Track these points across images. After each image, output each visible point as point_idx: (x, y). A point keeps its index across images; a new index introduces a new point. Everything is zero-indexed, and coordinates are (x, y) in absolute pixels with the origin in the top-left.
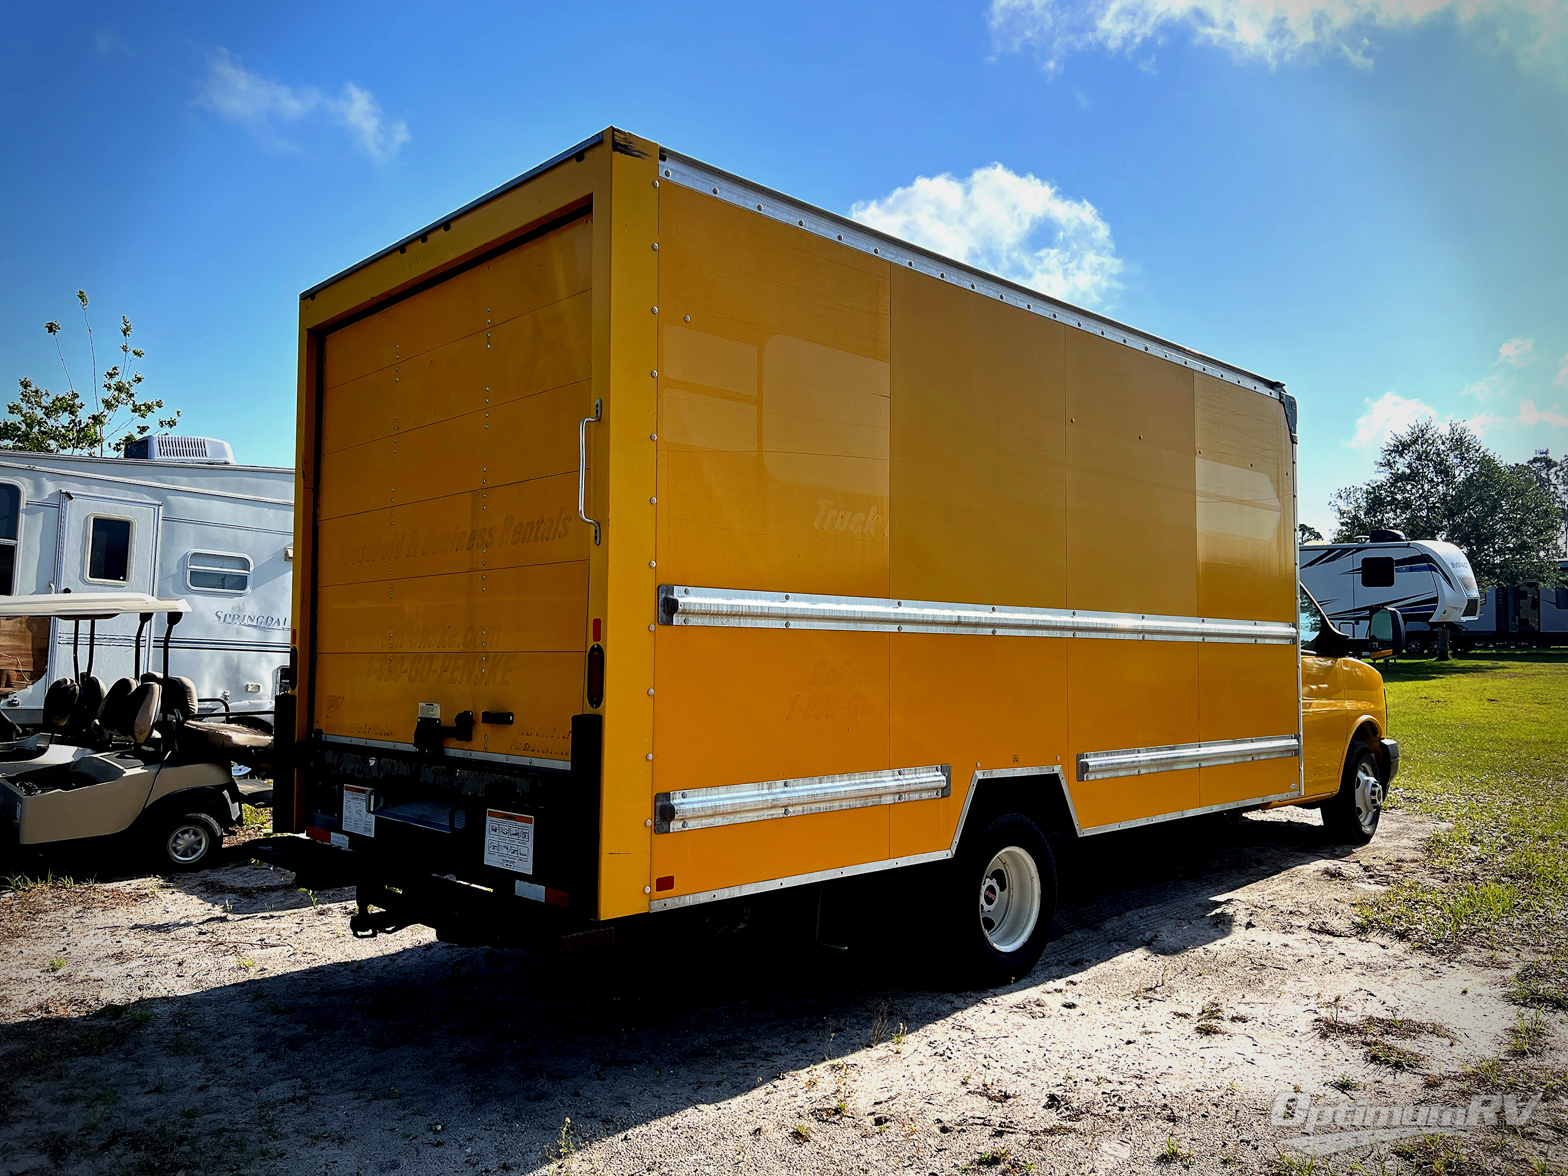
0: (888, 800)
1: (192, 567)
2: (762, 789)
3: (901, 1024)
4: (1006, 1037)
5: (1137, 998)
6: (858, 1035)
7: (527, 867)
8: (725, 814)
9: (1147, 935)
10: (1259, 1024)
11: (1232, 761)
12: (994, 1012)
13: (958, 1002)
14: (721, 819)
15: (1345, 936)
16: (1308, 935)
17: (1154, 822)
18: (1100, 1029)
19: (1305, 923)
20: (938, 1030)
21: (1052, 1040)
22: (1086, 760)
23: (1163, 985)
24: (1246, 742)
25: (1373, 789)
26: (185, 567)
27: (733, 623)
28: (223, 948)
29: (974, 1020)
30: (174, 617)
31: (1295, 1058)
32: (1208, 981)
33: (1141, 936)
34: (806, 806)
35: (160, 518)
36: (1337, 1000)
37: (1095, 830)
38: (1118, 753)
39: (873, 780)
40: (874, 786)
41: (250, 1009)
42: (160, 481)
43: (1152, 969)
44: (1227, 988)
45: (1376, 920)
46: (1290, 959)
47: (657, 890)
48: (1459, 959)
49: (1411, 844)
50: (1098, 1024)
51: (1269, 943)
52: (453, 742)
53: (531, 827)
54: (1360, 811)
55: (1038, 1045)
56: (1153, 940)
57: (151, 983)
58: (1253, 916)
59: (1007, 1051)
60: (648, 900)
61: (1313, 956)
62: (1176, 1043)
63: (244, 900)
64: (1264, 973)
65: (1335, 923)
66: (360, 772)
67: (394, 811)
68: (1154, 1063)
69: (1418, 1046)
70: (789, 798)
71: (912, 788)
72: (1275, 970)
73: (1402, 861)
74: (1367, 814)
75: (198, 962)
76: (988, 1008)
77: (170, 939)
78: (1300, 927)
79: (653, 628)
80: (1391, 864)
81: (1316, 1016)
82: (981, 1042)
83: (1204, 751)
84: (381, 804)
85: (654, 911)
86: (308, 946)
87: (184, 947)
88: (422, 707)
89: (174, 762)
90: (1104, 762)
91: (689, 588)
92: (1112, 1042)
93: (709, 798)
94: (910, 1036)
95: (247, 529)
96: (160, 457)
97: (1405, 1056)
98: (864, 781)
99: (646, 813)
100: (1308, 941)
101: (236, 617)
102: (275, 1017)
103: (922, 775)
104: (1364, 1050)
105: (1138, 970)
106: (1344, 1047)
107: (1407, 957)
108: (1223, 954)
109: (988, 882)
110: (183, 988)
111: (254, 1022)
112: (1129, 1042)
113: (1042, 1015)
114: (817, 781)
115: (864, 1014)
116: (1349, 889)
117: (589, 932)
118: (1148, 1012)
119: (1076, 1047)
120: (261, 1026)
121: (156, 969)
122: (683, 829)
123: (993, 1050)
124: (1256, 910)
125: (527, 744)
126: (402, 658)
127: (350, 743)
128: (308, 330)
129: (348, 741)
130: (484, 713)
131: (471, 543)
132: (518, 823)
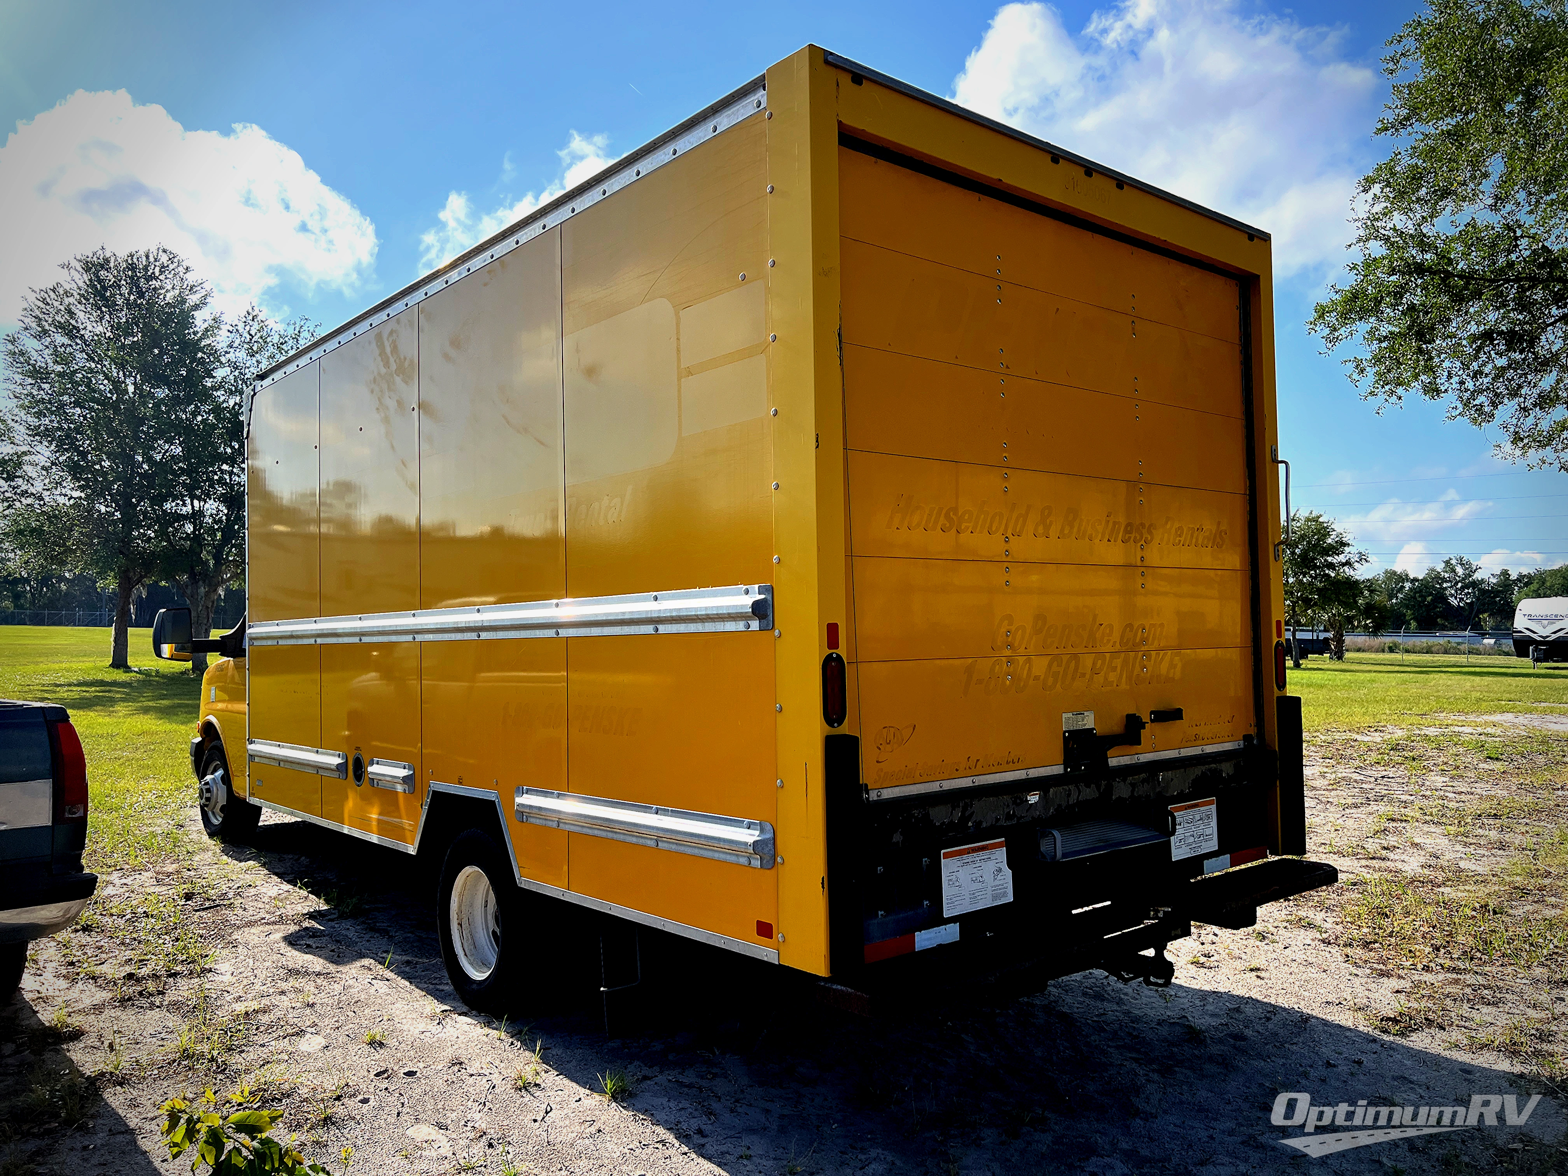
7: (1212, 845)
52: (1117, 750)
53: (1213, 808)
88: (1067, 719)
125: (1197, 734)
126: (1029, 661)
127: (938, 789)
128: (840, 123)
129: (934, 787)
130: (1152, 713)
131: (1127, 536)
132: (1202, 809)
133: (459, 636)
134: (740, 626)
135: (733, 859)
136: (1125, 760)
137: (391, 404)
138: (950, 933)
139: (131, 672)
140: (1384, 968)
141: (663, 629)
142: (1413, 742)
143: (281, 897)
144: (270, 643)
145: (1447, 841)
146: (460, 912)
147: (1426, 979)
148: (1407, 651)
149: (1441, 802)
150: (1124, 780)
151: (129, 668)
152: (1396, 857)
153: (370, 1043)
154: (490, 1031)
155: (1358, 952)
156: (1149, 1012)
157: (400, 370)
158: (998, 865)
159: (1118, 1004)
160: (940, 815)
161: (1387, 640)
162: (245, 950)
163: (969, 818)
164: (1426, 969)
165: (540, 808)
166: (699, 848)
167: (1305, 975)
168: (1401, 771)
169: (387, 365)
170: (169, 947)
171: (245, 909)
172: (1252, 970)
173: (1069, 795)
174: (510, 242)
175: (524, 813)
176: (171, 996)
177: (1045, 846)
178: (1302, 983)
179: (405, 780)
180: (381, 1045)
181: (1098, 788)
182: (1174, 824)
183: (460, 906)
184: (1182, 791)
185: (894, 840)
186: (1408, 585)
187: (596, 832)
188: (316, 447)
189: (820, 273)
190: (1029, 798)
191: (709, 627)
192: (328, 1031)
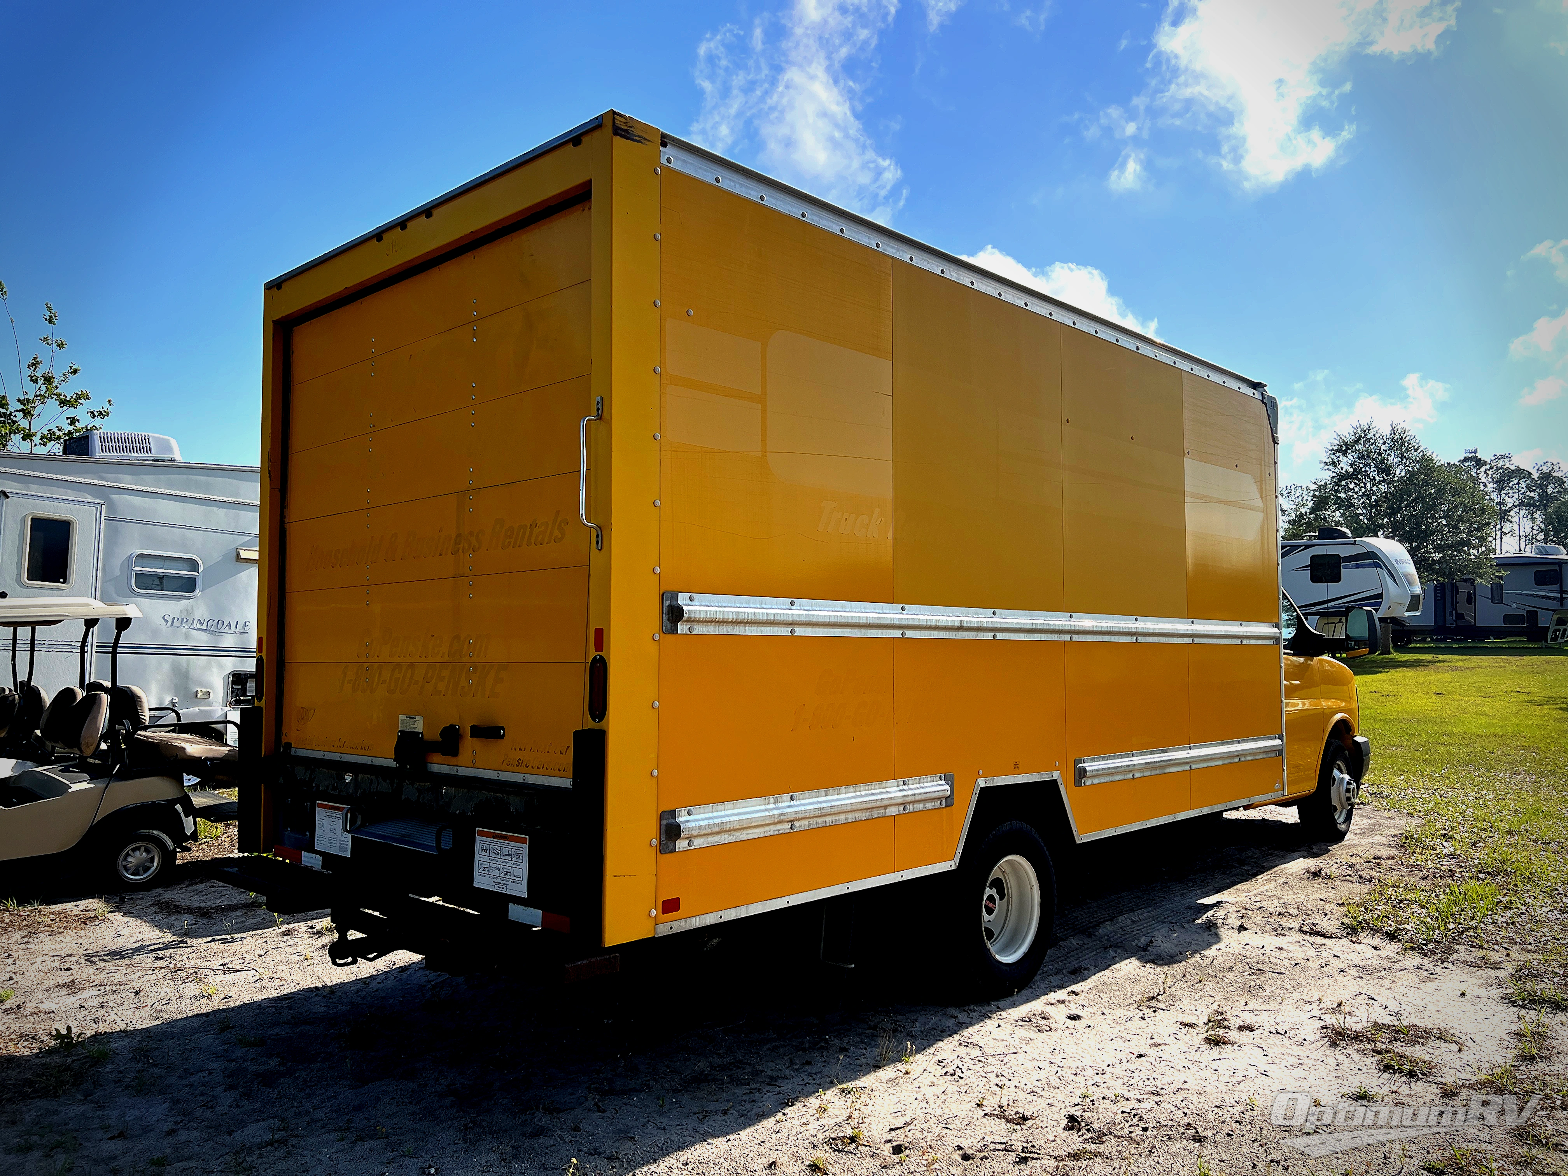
0: (893, 811)
1: (136, 568)
2: (769, 804)
3: (909, 1043)
4: (1016, 1053)
5: (1141, 1008)
6: (864, 1055)
7: (521, 890)
8: (732, 830)
9: (1143, 939)
10: (1267, 1033)
11: (1220, 763)
12: (999, 1026)
13: (962, 1017)
14: (726, 836)
15: (1336, 938)
16: (1300, 937)
17: (1148, 826)
18: (1108, 1041)
19: (1296, 925)
20: (945, 1048)
21: (1062, 1055)
22: (1084, 765)
23: (1164, 993)
24: (1233, 743)
25: (1348, 787)
26: (130, 569)
27: (739, 630)
28: (182, 974)
29: (980, 1035)
30: (123, 623)
31: (1308, 1069)
32: (1210, 986)
33: (1136, 941)
34: (812, 821)
35: (103, 518)
36: (1339, 1005)
37: (1093, 836)
38: (1114, 757)
39: (878, 791)
40: (879, 797)
41: (217, 1042)
42: (103, 479)
43: (1151, 977)
44: (1228, 995)
45: (1365, 920)
46: (1286, 962)
47: (663, 913)
48: (1451, 959)
49: (1383, 840)
50: (1105, 1037)
51: (1263, 947)
52: (437, 757)
53: (526, 847)
54: (1336, 809)
55: (1048, 1061)
56: (1148, 945)
57: (106, 1014)
58: (1245, 919)
59: (1019, 1068)
60: (653, 924)
61: (1308, 960)
62: (1187, 1055)
63: (202, 922)
64: (1264, 979)
65: (1325, 924)
66: (334, 788)
67: (372, 830)
68: (1170, 1078)
69: (1428, 1053)
70: (796, 813)
71: (918, 798)
72: (1273, 975)
73: (1379, 858)
74: (1341, 812)
75: (156, 990)
76: (992, 1022)
77: (123, 965)
78: (1291, 929)
79: (657, 637)
80: (1369, 862)
81: (1322, 1023)
82: (990, 1058)
83: (1194, 753)
84: (359, 822)
85: (660, 935)
86: (274, 970)
87: (140, 974)
88: (403, 720)
89: (122, 776)
90: (1100, 767)
91: (694, 595)
92: (1122, 1056)
93: (715, 814)
94: (918, 1056)
95: (195, 529)
96: (102, 454)
97: (1417, 1063)
98: (870, 792)
99: (651, 831)
100: (1302, 943)
101: (185, 620)
102: (244, 1050)
103: (926, 784)
104: (1376, 1059)
105: (1137, 977)
106: (1356, 1056)
107: (1400, 958)
108: (1220, 959)
109: (988, 892)
110: (142, 1021)
111: (221, 1057)
112: (1140, 1056)
113: (1048, 1029)
114: (823, 793)
115: (867, 1032)
116: (1333, 888)
117: (593, 960)
118: (1153, 1022)
119: (1088, 1061)
120: (230, 1061)
121: (111, 999)
122: (689, 848)
123: (1004, 1068)
124: (1246, 912)
125: (520, 759)
126: (380, 668)
127: (322, 757)
128: (274, 322)
129: (320, 755)
130: (470, 727)
131: (457, 547)
132: (512, 843)
136: (445, 769)
138: (317, 863)
158: (344, 826)
190: (346, 777)
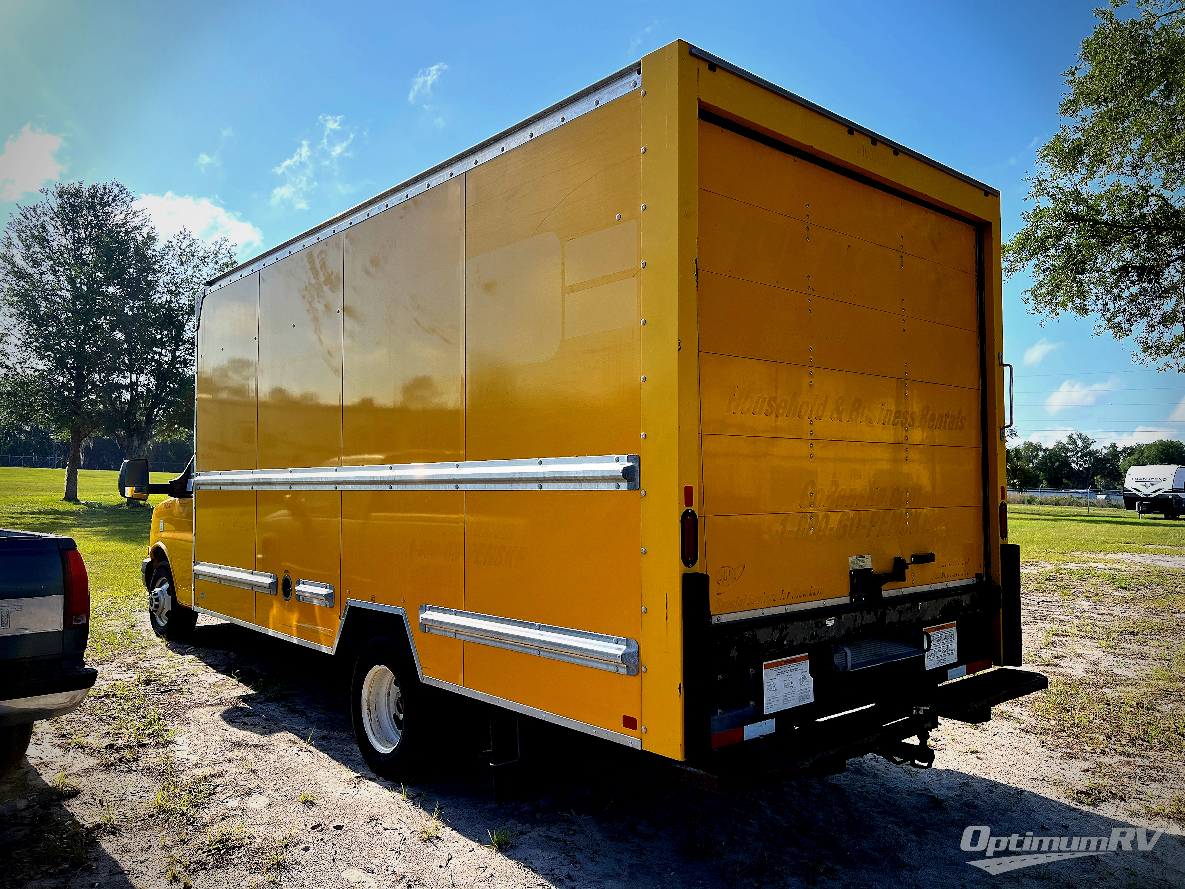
7: (954, 658)
52: (888, 585)
53: (955, 630)
88: (853, 561)
125: (943, 573)
126: (827, 517)
127: (762, 615)
128: (699, 100)
129: (758, 614)
130: (912, 556)
131: (897, 420)
132: (947, 630)
133: (374, 487)
134: (612, 486)
135: (604, 667)
136: (893, 593)
137: (320, 307)
138: (768, 727)
139: (80, 504)
140: (1071, 751)
141: (546, 486)
142: (1061, 574)
143: (218, 684)
144: (214, 488)
145: (1101, 652)
146: (369, 699)
147: (1105, 761)
148: (1041, 503)
149: (1090, 621)
150: (894, 609)
151: (78, 501)
152: (1065, 664)
153: (304, 803)
154: (395, 794)
155: (1050, 739)
156: (899, 785)
157: (328, 281)
158: (803, 674)
159: (874, 778)
160: (764, 635)
161: (1027, 495)
162: (197, 726)
163: (784, 638)
164: (1103, 753)
165: (441, 622)
166: (574, 657)
167: (1013, 757)
168: (1055, 597)
169: (317, 277)
170: (137, 723)
171: (192, 693)
172: (972, 752)
173: (855, 620)
174: (422, 185)
175: (425, 627)
176: (144, 763)
177: (837, 660)
178: (1012, 763)
179: (327, 596)
180: (312, 804)
181: (876, 615)
182: (929, 642)
183: (369, 696)
184: (934, 617)
185: (731, 655)
186: (1041, 454)
187: (488, 642)
188: (256, 338)
189: (684, 216)
190: (827, 622)
191: (585, 486)
192: (270, 792)
